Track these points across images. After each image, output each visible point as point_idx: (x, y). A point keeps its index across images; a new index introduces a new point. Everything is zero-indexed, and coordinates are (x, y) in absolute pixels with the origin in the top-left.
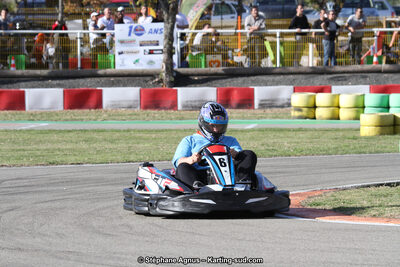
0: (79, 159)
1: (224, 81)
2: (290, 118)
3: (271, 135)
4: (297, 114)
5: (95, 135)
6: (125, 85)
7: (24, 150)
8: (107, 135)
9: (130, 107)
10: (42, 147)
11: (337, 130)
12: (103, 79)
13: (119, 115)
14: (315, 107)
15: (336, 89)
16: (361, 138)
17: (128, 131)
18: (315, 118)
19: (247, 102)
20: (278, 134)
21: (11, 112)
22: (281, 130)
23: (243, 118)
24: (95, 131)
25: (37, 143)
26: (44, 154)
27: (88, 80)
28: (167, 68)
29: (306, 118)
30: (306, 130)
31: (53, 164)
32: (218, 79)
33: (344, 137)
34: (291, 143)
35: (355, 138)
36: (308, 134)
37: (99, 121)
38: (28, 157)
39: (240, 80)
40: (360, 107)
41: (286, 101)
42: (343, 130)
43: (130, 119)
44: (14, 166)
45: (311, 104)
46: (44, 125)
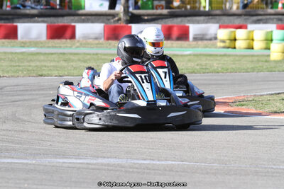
0: (61, 73)
1: (167, 20)
2: (216, 47)
3: (204, 58)
4: (222, 45)
5: (71, 57)
6: (92, 22)
7: (19, 66)
8: (81, 57)
9: (96, 39)
10: (33, 64)
11: (253, 56)
12: (76, 18)
13: (88, 44)
14: (235, 40)
15: (251, 27)
16: (271, 61)
17: (97, 54)
18: (235, 48)
19: (184, 35)
20: (208, 58)
21: (7, 40)
22: (211, 55)
23: (181, 47)
24: (71, 54)
25: (28, 61)
26: (35, 69)
27: (66, 18)
28: (124, 10)
29: (229, 48)
30: (229, 56)
31: (41, 76)
32: (162, 19)
33: (258, 61)
34: (219, 64)
35: (266, 61)
36: (232, 58)
37: (74, 47)
38: (22, 71)
39: (179, 19)
40: (269, 40)
41: (213, 36)
42: (258, 56)
43: (97, 47)
44: (12, 76)
45: (233, 38)
46: (33, 50)
